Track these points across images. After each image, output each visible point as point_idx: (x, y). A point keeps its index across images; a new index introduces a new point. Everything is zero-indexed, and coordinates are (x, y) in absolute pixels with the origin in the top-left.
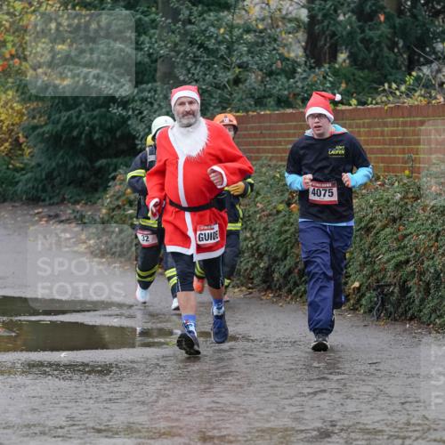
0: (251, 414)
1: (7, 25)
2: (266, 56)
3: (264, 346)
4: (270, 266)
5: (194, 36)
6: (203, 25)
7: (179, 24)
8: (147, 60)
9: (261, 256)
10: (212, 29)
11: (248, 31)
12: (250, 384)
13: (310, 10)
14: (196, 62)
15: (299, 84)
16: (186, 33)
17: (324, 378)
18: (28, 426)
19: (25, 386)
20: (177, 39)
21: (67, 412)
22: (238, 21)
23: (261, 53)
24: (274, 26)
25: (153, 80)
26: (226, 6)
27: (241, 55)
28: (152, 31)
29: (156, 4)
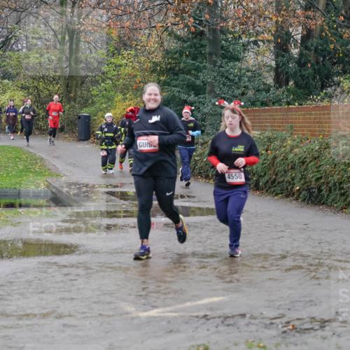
0: (250, 247)
1: (138, 67)
2: (256, 82)
3: (256, 216)
4: (258, 179)
5: (223, 73)
6: (227, 68)
7: (217, 68)
8: (202, 84)
9: (254, 175)
10: (232, 70)
11: (248, 71)
12: (249, 233)
13: (276, 62)
14: (224, 85)
15: (272, 96)
16: (220, 72)
17: (283, 231)
20: (216, 74)
21: (165, 246)
22: (243, 66)
23: (254, 81)
24: (260, 68)
25: (205, 93)
26: (238, 60)
27: (245, 82)
28: (204, 71)
29: (206, 58)
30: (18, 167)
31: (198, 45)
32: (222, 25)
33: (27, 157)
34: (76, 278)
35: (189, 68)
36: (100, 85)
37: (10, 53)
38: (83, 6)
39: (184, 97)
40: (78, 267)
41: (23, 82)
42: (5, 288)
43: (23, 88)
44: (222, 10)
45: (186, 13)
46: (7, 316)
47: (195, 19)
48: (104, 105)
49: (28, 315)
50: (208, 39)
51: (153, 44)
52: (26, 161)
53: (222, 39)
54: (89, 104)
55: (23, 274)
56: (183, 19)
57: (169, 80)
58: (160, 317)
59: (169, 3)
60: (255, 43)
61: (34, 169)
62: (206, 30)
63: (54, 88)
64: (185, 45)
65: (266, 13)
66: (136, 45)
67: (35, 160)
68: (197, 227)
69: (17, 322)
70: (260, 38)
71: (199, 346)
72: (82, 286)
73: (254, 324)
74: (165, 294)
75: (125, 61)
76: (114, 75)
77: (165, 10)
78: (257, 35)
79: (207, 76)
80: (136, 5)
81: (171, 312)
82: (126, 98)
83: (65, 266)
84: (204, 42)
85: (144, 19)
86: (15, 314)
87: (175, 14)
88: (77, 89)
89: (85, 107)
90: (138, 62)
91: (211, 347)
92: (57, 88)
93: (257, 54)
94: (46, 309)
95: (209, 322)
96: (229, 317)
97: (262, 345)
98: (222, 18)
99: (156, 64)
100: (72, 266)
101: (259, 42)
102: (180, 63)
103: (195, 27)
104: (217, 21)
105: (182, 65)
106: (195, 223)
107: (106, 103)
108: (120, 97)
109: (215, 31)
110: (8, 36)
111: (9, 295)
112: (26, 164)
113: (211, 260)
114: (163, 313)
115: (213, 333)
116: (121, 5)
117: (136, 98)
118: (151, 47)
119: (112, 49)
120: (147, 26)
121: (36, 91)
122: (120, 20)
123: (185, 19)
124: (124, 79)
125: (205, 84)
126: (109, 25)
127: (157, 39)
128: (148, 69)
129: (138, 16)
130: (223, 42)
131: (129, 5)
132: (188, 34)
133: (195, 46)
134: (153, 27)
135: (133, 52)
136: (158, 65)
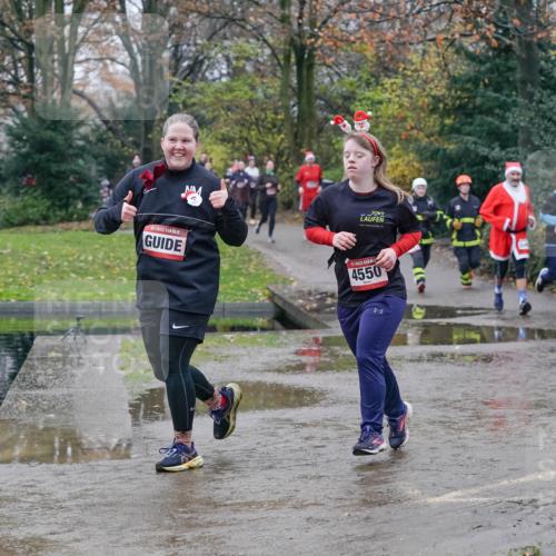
1: (407, 105)
5: (545, 112)
6: (551, 104)
7: (534, 104)
8: (510, 130)
14: (546, 130)
16: (539, 110)
18: (435, 400)
19: (430, 370)
20: (533, 114)
21: (463, 390)
25: (516, 145)
28: (514, 109)
29: (516, 89)
31: (502, 68)
32: (539, 36)
34: (324, 443)
35: (490, 104)
37: (202, 84)
38: (318, 7)
39: (484, 151)
40: (325, 427)
41: (224, 130)
43: (225, 140)
44: (538, 11)
45: (482, 17)
46: (217, 505)
47: (497, 27)
49: (249, 504)
50: (519, 58)
51: (431, 68)
52: (234, 258)
53: (542, 59)
54: (332, 165)
56: (477, 26)
57: (458, 125)
58: (462, 503)
61: (247, 270)
62: (515, 43)
63: (274, 139)
64: (483, 68)
66: (405, 69)
67: (249, 255)
68: (512, 360)
69: (233, 516)
71: (525, 549)
72: (333, 457)
75: (387, 95)
77: (449, 13)
79: (518, 118)
80: (401, 5)
81: (477, 495)
83: (304, 425)
84: (511, 63)
85: (417, 27)
86: (228, 502)
87: (465, 18)
88: (313, 141)
89: (326, 169)
90: (408, 96)
91: (544, 550)
92: (279, 139)
94: (278, 493)
95: (538, 511)
98: (540, 24)
99: (437, 99)
100: (316, 424)
102: (475, 97)
103: (496, 38)
104: (532, 29)
105: (478, 100)
106: (508, 353)
109: (528, 46)
110: (197, 58)
112: (234, 262)
114: (464, 497)
115: (547, 528)
116: (378, 5)
117: (407, 154)
118: (428, 72)
119: (365, 76)
120: (421, 39)
121: (246, 145)
122: (377, 30)
123: (481, 27)
124: (386, 124)
125: (516, 131)
126: (361, 38)
127: (437, 59)
128: (425, 106)
129: (404, 22)
130: (543, 63)
131: (391, 5)
132: (487, 51)
133: (498, 70)
134: (431, 40)
135: (399, 81)
136: (440, 101)
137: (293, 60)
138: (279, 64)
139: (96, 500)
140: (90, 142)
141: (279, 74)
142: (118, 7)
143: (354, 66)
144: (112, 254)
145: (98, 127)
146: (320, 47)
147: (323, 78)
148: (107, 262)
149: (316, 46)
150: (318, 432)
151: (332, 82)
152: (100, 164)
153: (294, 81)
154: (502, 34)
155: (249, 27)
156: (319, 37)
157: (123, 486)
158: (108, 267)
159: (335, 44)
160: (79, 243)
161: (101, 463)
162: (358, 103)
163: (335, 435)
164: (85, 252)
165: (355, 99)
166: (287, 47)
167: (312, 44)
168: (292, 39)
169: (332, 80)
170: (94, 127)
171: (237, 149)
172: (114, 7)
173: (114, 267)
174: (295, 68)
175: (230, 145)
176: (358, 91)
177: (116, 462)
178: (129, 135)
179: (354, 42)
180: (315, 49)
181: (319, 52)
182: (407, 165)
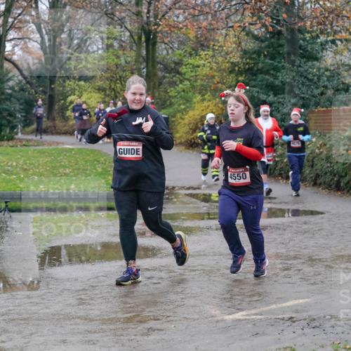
0: (333, 249)
1: (215, 68)
2: (335, 82)
3: (338, 217)
4: (339, 180)
5: (302, 73)
6: (306, 68)
7: (295, 67)
8: (280, 84)
9: (335, 175)
10: (310, 70)
11: (327, 70)
12: (332, 235)
14: (303, 84)
16: (298, 72)
20: (294, 74)
22: (322, 66)
23: (333, 81)
24: (338, 68)
25: (283, 93)
26: (317, 59)
27: (324, 82)
28: (282, 71)
29: (284, 58)
30: (97, 170)
31: (276, 45)
32: (299, 25)
33: (105, 160)
34: (160, 281)
35: (267, 68)
36: (178, 85)
38: (159, 6)
39: (263, 97)
40: (161, 271)
41: (99, 84)
42: (88, 292)
43: (100, 90)
44: (299, 9)
45: (263, 12)
46: (91, 320)
47: (272, 19)
48: (183, 107)
49: (111, 320)
50: (286, 38)
51: (230, 45)
52: (105, 164)
53: (301, 39)
54: (167, 106)
55: (104, 278)
56: (260, 18)
57: (247, 81)
58: (246, 319)
59: (246, 3)
60: (333, 42)
62: (283, 29)
64: (263, 45)
65: (344, 12)
66: (214, 45)
68: (279, 229)
69: (101, 327)
70: (338, 37)
71: (285, 348)
73: (340, 326)
74: (250, 296)
75: (202, 62)
76: (192, 76)
77: (242, 10)
78: (335, 33)
79: (285, 76)
80: (212, 5)
81: (256, 314)
82: (205, 99)
83: (148, 270)
84: (281, 42)
85: (222, 19)
86: (98, 318)
87: (252, 13)
89: (163, 108)
90: (216, 63)
91: (297, 349)
93: (336, 53)
94: (130, 313)
95: (294, 324)
96: (314, 320)
97: (348, 347)
98: (299, 17)
99: (234, 64)
100: (154, 269)
101: (337, 41)
102: (258, 63)
103: (271, 26)
104: (294, 20)
105: (260, 65)
106: (277, 224)
107: (184, 104)
108: (199, 97)
109: (292, 31)
111: (92, 299)
112: (105, 167)
113: (295, 262)
114: (248, 315)
115: (299, 335)
116: (198, 5)
117: (215, 99)
118: (229, 47)
119: (189, 50)
120: (224, 26)
121: (113, 93)
122: (197, 20)
123: (262, 19)
124: (202, 80)
125: (284, 85)
126: (186, 26)
127: (234, 39)
128: (226, 69)
129: (214, 16)
130: (301, 41)
131: (205, 5)
132: (266, 34)
133: (273, 45)
134: (230, 27)
135: (210, 53)
136: (236, 66)
137: (143, 39)
138: (135, 42)
139: (15, 317)
140: (15, 91)
141: (134, 48)
142: (34, 6)
143: (182, 43)
144: (28, 162)
145: (20, 82)
146: (161, 31)
147: (162, 51)
148: (25, 167)
149: (158, 30)
150: (156, 274)
151: (168, 54)
152: (21, 104)
153: (144, 52)
154: (275, 23)
155: (116, 19)
156: (160, 25)
157: (33, 308)
158: (26, 169)
159: (170, 29)
160: (8, 154)
161: (19, 293)
162: (184, 67)
163: (167, 276)
164: (11, 160)
165: (182, 64)
166: (140, 31)
167: (155, 29)
168: (143, 26)
169: (168, 52)
170: (17, 81)
171: (108, 96)
172: (31, 6)
173: (29, 170)
174: (144, 44)
175: (103, 93)
176: (184, 59)
177: (29, 293)
178: (40, 86)
179: (181, 28)
180: (157, 32)
181: (160, 35)
182: (215, 106)
